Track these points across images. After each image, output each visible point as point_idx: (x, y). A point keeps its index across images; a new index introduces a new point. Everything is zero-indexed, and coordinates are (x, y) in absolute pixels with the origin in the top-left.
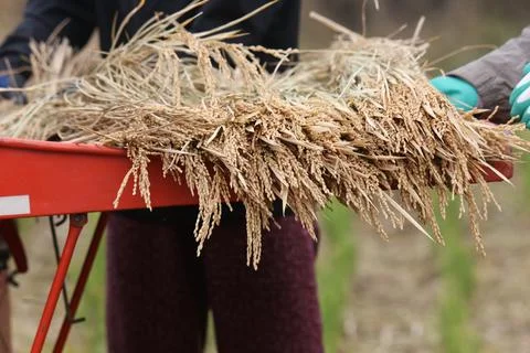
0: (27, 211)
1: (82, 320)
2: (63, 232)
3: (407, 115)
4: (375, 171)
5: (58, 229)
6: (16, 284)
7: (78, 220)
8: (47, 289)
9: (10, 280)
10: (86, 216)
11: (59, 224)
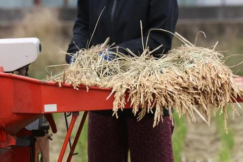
0: (56, 110)
1: (77, 154)
2: (70, 119)
3: (208, 76)
4: (190, 97)
5: (68, 118)
6: (51, 140)
7: (76, 114)
8: (63, 141)
9: (49, 138)
10: (79, 112)
11: (68, 116)
